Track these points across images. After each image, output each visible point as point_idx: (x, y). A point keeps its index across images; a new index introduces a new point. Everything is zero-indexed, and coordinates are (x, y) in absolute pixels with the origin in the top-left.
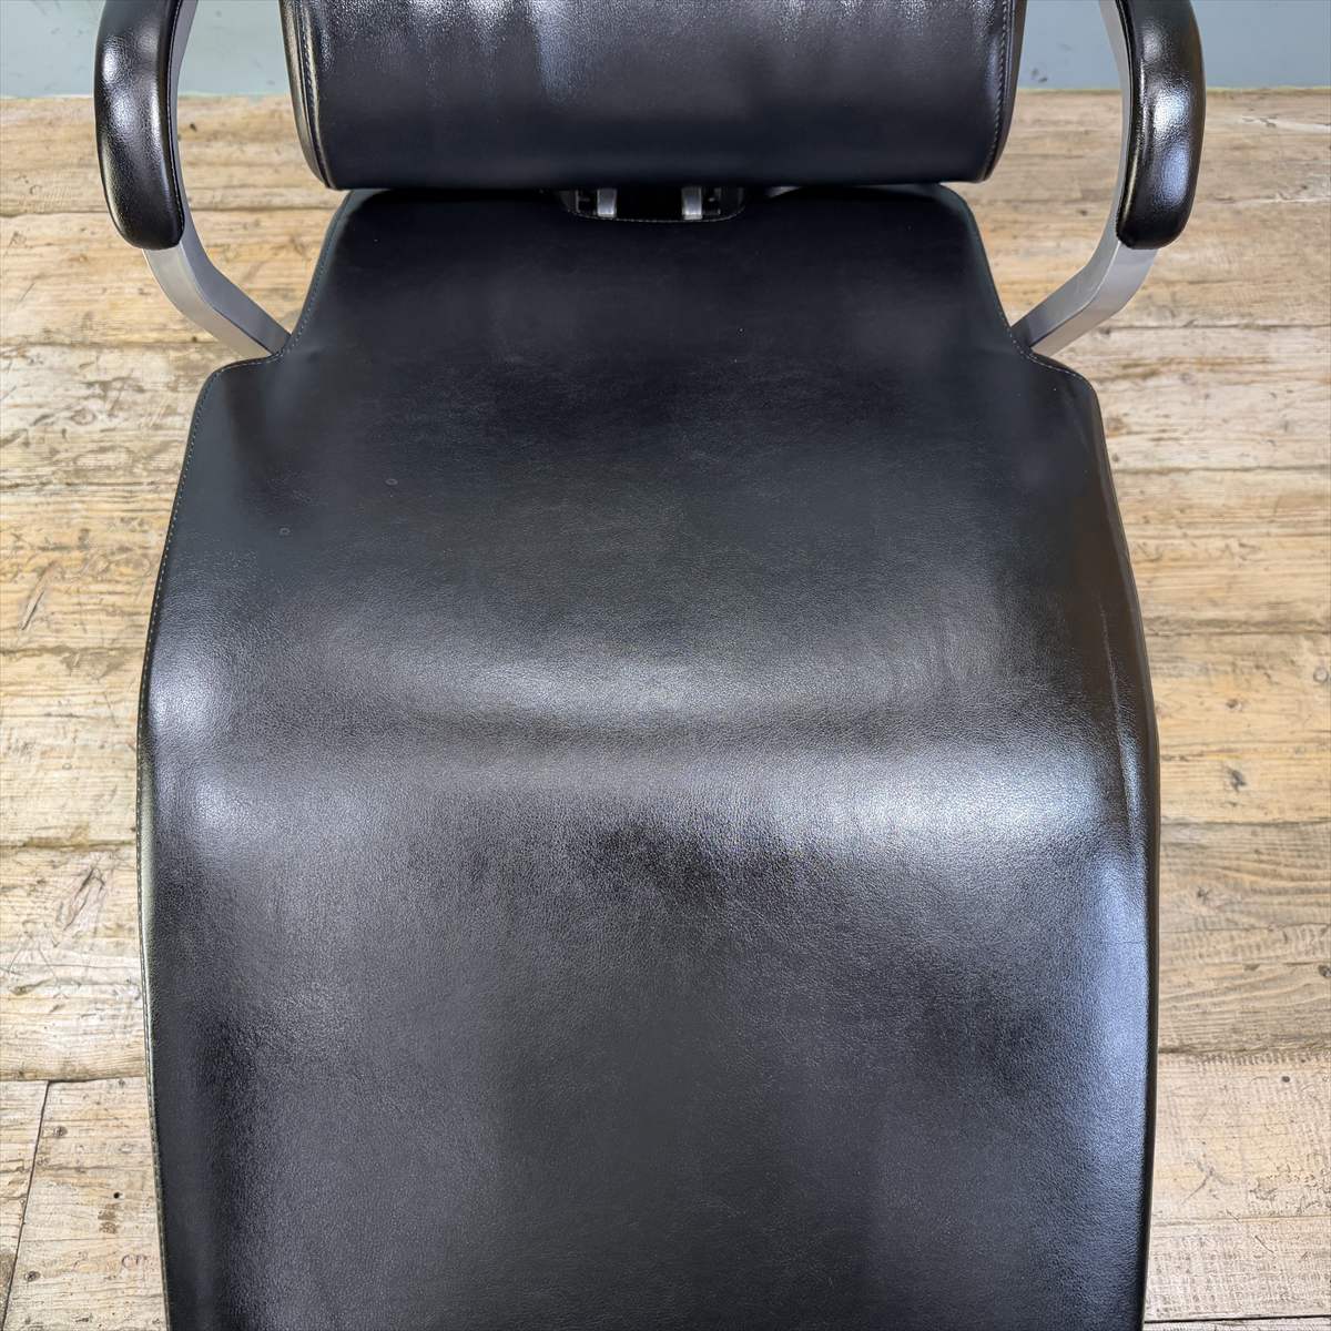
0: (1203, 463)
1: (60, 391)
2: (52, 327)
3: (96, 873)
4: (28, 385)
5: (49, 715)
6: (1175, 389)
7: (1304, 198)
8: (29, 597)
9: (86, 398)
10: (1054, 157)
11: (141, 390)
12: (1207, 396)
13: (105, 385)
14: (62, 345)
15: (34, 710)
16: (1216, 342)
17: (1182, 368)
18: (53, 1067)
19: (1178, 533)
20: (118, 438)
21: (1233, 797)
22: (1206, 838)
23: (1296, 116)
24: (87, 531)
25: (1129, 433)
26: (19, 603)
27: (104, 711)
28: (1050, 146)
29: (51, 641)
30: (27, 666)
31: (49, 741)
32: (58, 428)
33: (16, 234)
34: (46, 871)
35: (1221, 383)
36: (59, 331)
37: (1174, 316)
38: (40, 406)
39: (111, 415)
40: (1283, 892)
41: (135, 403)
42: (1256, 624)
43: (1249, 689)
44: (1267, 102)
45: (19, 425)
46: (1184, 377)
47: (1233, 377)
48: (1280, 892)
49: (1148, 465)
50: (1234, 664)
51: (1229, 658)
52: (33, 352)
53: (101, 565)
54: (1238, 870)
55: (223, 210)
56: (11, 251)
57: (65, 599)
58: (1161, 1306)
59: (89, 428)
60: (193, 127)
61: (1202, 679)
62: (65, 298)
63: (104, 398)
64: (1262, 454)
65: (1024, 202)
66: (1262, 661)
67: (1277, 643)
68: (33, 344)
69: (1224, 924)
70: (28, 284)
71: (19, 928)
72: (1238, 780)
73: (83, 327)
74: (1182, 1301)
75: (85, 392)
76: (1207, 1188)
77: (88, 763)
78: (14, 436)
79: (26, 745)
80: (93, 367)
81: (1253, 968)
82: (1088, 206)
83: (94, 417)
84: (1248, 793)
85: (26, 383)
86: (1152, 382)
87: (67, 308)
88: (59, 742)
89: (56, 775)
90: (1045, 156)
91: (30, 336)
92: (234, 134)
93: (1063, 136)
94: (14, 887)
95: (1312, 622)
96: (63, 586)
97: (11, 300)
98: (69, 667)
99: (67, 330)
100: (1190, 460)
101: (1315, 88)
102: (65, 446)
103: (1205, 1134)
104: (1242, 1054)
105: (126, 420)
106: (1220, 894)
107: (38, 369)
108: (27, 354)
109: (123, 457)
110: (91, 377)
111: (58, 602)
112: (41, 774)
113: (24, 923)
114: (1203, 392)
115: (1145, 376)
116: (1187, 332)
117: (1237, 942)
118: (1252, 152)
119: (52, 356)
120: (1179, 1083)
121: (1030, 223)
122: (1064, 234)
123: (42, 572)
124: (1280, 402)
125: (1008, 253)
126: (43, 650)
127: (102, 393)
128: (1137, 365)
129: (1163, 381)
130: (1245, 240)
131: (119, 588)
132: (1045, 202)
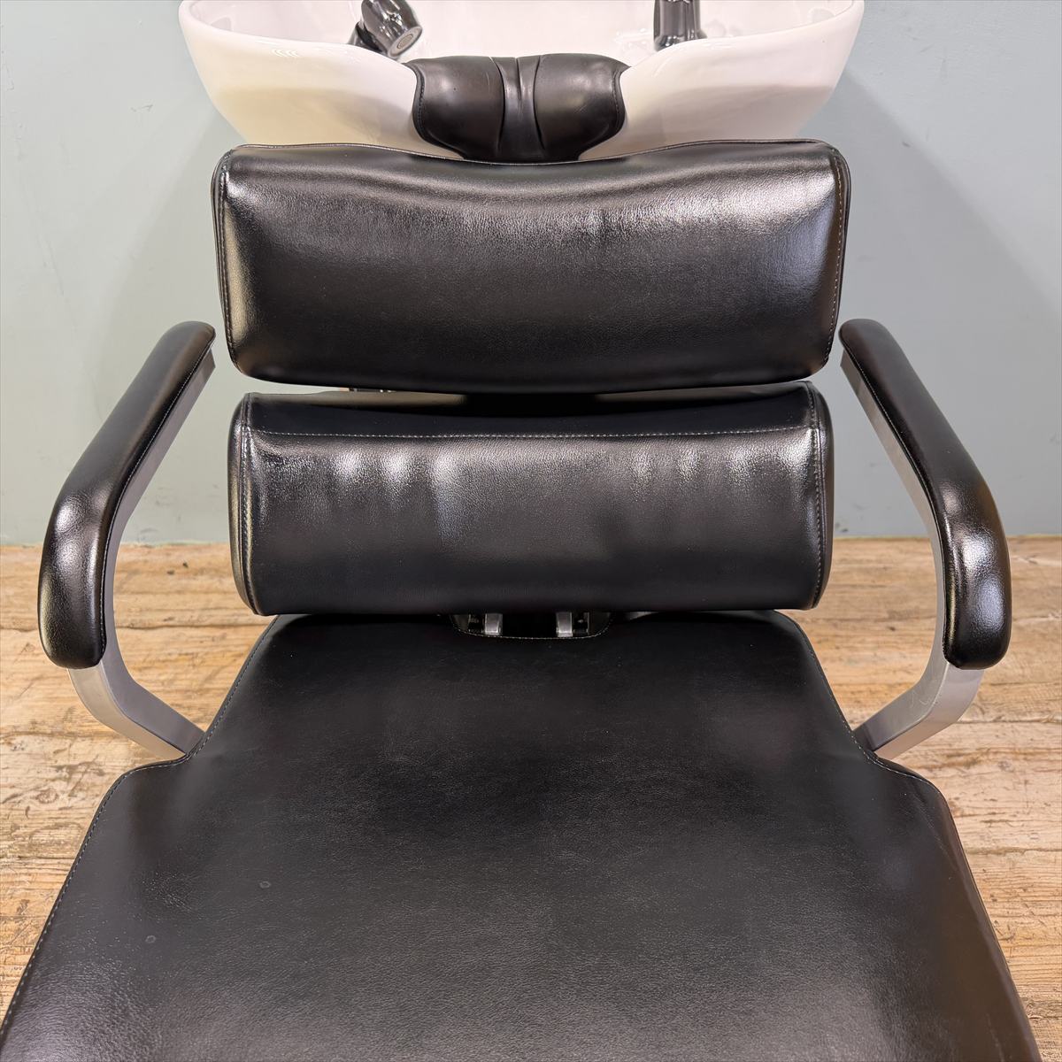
0: (1035, 844)
1: (33, 773)
2: (39, 720)
4: (7, 768)
6: (997, 775)
9: (53, 780)
10: (862, 586)
12: (1026, 782)
13: (72, 769)
14: (44, 734)
16: (1024, 735)
17: (999, 757)
20: (73, 815)
23: (1052, 555)
24: (27, 902)
28: (857, 579)
32: (23, 806)
33: (28, 645)
35: (1035, 770)
36: (43, 723)
37: (983, 713)
38: (13, 787)
39: (71, 795)
41: (94, 785)
44: (1025, 546)
47: (1044, 764)
52: (18, 740)
55: (197, 627)
56: (21, 658)
59: (50, 806)
60: (185, 565)
62: (55, 695)
63: (68, 780)
65: (842, 620)
68: (20, 733)
70: (28, 683)
73: (65, 719)
75: (53, 774)
80: (66, 753)
82: (894, 624)
83: (57, 796)
85: (6, 766)
86: (974, 770)
87: (55, 703)
90: (854, 586)
91: (19, 727)
92: (217, 571)
93: (867, 571)
97: (11, 697)
99: (51, 722)
102: (26, 822)
105: (83, 799)
107: (19, 754)
108: (13, 742)
110: (61, 763)
114: (1022, 778)
115: (968, 765)
116: (998, 726)
118: (1021, 582)
119: (33, 744)
121: (849, 637)
122: (878, 646)
125: (833, 661)
127: (68, 776)
128: (959, 755)
129: (984, 768)
130: (1031, 650)
132: (859, 620)
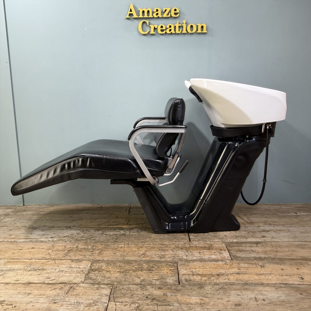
1: (75, 232)
3: (73, 287)
5: (67, 267)
7: (290, 214)
8: (66, 253)
9: (80, 232)
14: (76, 227)
15: (64, 266)
16: (279, 228)
17: (274, 231)
19: (280, 248)
20: (85, 236)
21: (302, 281)
22: (299, 286)
23: (285, 206)
24: (78, 246)
25: (266, 237)
26: (64, 254)
27: (78, 267)
29: (69, 258)
30: (65, 261)
31: (67, 270)
32: (74, 235)
34: (63, 286)
35: (282, 232)
37: (270, 225)
38: (72, 233)
42: (299, 259)
43: (300, 267)
44: (280, 205)
45: (68, 235)
46: (275, 232)
47: (284, 232)
49: (271, 241)
50: (296, 264)
51: (295, 263)
52: (71, 228)
53: (80, 250)
54: (307, 291)
57: (73, 254)
59: (80, 235)
60: (101, 207)
61: (290, 266)
63: (83, 232)
64: (293, 240)
66: (301, 264)
67: (304, 262)
69: (307, 298)
71: (57, 294)
72: (302, 279)
77: (74, 273)
78: (66, 236)
79: (62, 271)
82: (252, 215)
84: (305, 280)
86: (269, 232)
88: (69, 270)
89: (67, 274)
94: (57, 288)
95: (310, 259)
96: (72, 252)
98: (72, 261)
100: (279, 240)
101: (287, 204)
102: (75, 237)
106: (305, 294)
109: (85, 238)
111: (71, 254)
112: (64, 274)
113: (57, 293)
114: (279, 233)
116: (274, 227)
121: (242, 216)
122: (248, 217)
123: (69, 251)
124: (293, 234)
126: (67, 259)
128: (265, 230)
129: (271, 232)
130: (281, 218)
131: (82, 252)
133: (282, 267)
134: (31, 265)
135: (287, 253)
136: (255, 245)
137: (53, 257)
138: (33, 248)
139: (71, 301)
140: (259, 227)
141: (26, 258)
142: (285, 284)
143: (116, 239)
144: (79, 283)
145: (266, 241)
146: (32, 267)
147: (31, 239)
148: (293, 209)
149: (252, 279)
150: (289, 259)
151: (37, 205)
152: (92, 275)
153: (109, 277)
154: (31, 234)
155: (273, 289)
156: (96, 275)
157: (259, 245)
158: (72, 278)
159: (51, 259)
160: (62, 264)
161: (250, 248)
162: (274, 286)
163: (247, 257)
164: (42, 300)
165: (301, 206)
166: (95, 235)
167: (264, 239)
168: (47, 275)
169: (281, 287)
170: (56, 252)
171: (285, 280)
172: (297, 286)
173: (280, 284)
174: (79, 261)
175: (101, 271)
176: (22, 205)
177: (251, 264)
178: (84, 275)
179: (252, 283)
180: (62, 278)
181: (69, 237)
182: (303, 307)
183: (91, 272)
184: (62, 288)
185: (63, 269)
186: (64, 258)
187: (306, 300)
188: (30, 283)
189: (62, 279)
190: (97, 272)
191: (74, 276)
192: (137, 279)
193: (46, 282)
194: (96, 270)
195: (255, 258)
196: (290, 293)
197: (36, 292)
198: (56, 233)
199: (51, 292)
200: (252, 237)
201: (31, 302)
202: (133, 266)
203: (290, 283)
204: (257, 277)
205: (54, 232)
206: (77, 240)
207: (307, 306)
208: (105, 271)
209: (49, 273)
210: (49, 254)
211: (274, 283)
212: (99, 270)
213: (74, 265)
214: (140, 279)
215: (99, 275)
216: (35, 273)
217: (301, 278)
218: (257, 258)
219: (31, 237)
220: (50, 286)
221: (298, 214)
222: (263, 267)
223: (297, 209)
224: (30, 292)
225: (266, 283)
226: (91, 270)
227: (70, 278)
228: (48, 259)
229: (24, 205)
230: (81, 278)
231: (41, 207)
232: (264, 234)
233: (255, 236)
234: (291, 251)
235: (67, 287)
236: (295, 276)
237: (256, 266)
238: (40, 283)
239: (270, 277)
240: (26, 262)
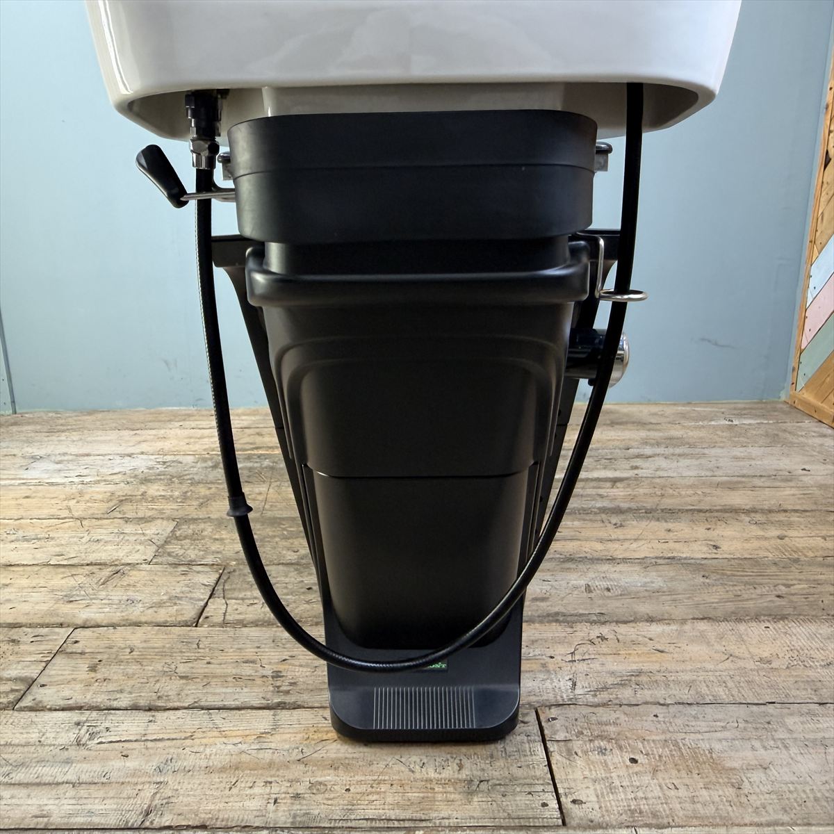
3: (122, 571)
5: (113, 533)
7: (713, 423)
8: (113, 506)
11: (181, 463)
18: (79, 622)
19: (671, 490)
21: (715, 551)
22: (703, 562)
25: (642, 469)
26: (108, 508)
27: (140, 532)
29: (120, 516)
30: (107, 522)
31: (110, 539)
34: (95, 571)
40: (751, 576)
42: (715, 510)
43: (716, 525)
46: (665, 458)
48: (747, 576)
50: (707, 520)
51: (705, 518)
53: (151, 499)
54: (723, 570)
57: (130, 507)
58: (711, 697)
61: (691, 523)
64: (708, 473)
66: (720, 519)
67: (728, 515)
69: (719, 584)
71: (77, 585)
72: (716, 547)
74: (725, 697)
76: (729, 660)
77: (127, 544)
78: (119, 473)
79: (98, 540)
81: (739, 596)
84: (723, 551)
88: (115, 539)
89: (111, 547)
94: (78, 575)
95: (744, 510)
96: (130, 504)
98: (126, 522)
103: (724, 643)
104: (739, 620)
106: (714, 577)
109: (168, 477)
111: (127, 507)
112: (102, 547)
117: (728, 589)
120: (705, 628)
123: (121, 501)
124: (713, 462)
126: (115, 518)
131: (156, 504)
133: (670, 525)
134: (18, 529)
135: (688, 500)
136: (609, 484)
137: (76, 514)
138: (27, 497)
139: (110, 598)
140: (628, 449)
141: (7, 518)
142: (669, 558)
143: (249, 477)
144: (137, 564)
145: (640, 476)
146: (20, 534)
147: (23, 479)
148: (723, 413)
149: (586, 550)
150: (691, 510)
151: (50, 412)
152: (175, 548)
153: (218, 550)
154: (27, 469)
155: (637, 568)
156: (186, 547)
157: (618, 484)
158: (122, 555)
159: (72, 518)
160: (100, 527)
161: (595, 490)
162: (640, 563)
163: (582, 507)
164: (36, 596)
165: (747, 406)
166: (195, 469)
167: (636, 472)
168: (57, 549)
169: (656, 564)
170: (88, 504)
171: (671, 550)
172: (698, 562)
173: (657, 558)
174: (145, 522)
175: (198, 540)
176: (11, 411)
177: (591, 520)
178: (154, 548)
179: (586, 557)
180: (94, 555)
181: (125, 474)
182: (704, 600)
183: (173, 541)
184: (93, 573)
185: (99, 538)
186: (106, 516)
187: (715, 588)
188: (11, 565)
189: (92, 558)
190: (187, 541)
191: (126, 551)
192: (290, 553)
193: (52, 563)
194: (185, 538)
195: (603, 510)
196: (676, 575)
197: (24, 582)
198: (91, 467)
199: (63, 581)
200: (605, 468)
201: (9, 601)
202: (284, 529)
203: (684, 556)
204: (599, 546)
205: (87, 465)
206: (145, 480)
207: (715, 599)
208: (210, 538)
209: (62, 545)
210: (69, 509)
211: (642, 556)
212: (195, 538)
213: (129, 528)
214: (298, 553)
215: (192, 547)
216: (26, 545)
217: (714, 546)
218: (609, 509)
219: (25, 477)
220: (62, 570)
221: (735, 423)
222: (621, 526)
223: (735, 412)
224: (8, 581)
225: (621, 557)
226: (173, 537)
227: (114, 554)
228: (65, 518)
229: (15, 412)
230: (145, 553)
231: (59, 415)
232: (638, 462)
233: (613, 466)
234: (699, 495)
235: (107, 572)
236: (699, 543)
237: (602, 525)
238: (37, 565)
239: (634, 545)
240: (7, 525)
